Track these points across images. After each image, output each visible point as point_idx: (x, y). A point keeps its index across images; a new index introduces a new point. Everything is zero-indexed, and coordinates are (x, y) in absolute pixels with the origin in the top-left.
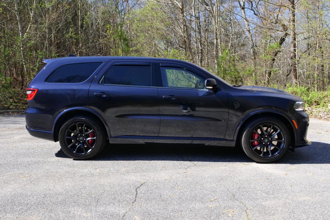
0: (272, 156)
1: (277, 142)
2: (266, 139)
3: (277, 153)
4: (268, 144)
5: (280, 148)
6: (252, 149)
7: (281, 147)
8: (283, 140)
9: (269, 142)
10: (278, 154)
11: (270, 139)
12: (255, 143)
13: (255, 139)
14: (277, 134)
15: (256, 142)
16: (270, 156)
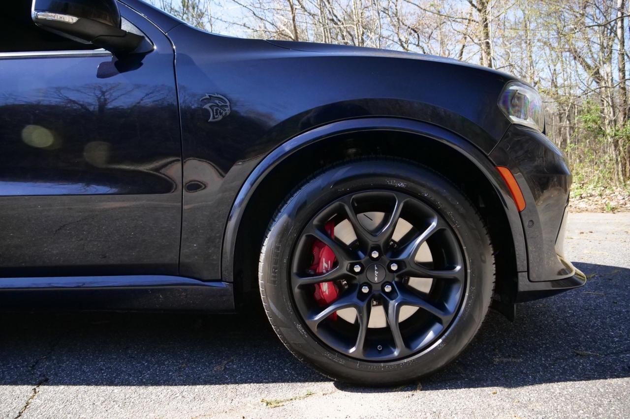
0: (407, 352)
1: (430, 280)
2: (374, 270)
3: (430, 335)
4: (387, 294)
5: (443, 309)
6: (308, 322)
7: (451, 306)
8: (458, 268)
9: (391, 284)
10: (440, 341)
11: (394, 267)
12: (322, 292)
13: (322, 273)
14: (430, 240)
15: (325, 287)
16: (396, 353)
